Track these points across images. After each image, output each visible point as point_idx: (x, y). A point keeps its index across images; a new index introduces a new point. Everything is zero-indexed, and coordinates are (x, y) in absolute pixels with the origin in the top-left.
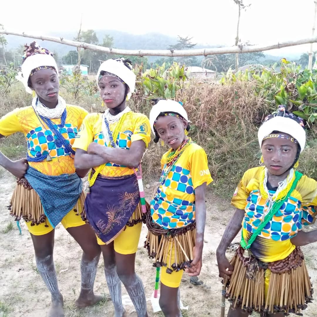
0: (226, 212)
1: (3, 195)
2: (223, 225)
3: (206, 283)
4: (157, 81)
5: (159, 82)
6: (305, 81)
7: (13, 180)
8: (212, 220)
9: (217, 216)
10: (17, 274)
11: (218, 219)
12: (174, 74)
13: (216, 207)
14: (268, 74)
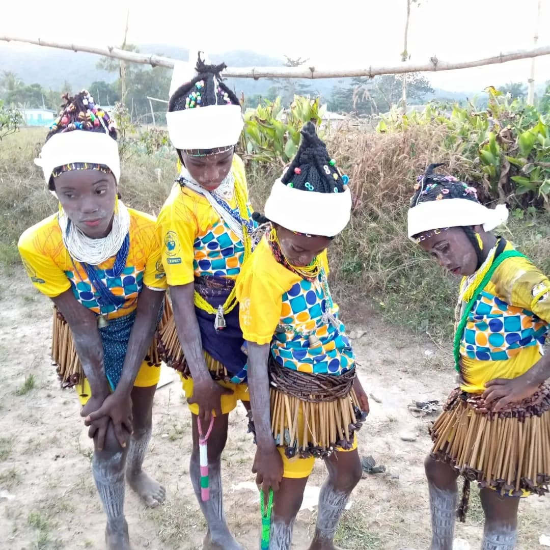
0: (406, 351)
1: (8, 329)
2: (404, 372)
3: (389, 470)
4: (270, 127)
5: (274, 130)
6: (528, 126)
7: (23, 303)
8: (383, 364)
9: (390, 358)
10: (55, 465)
11: (393, 363)
12: (300, 114)
13: (386, 343)
14: (463, 114)
